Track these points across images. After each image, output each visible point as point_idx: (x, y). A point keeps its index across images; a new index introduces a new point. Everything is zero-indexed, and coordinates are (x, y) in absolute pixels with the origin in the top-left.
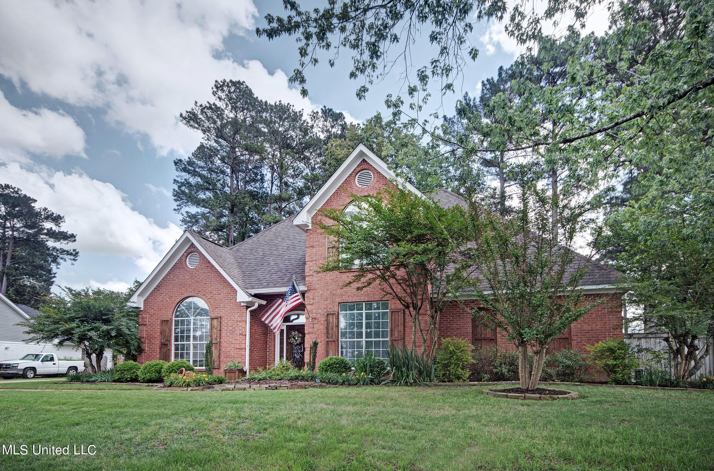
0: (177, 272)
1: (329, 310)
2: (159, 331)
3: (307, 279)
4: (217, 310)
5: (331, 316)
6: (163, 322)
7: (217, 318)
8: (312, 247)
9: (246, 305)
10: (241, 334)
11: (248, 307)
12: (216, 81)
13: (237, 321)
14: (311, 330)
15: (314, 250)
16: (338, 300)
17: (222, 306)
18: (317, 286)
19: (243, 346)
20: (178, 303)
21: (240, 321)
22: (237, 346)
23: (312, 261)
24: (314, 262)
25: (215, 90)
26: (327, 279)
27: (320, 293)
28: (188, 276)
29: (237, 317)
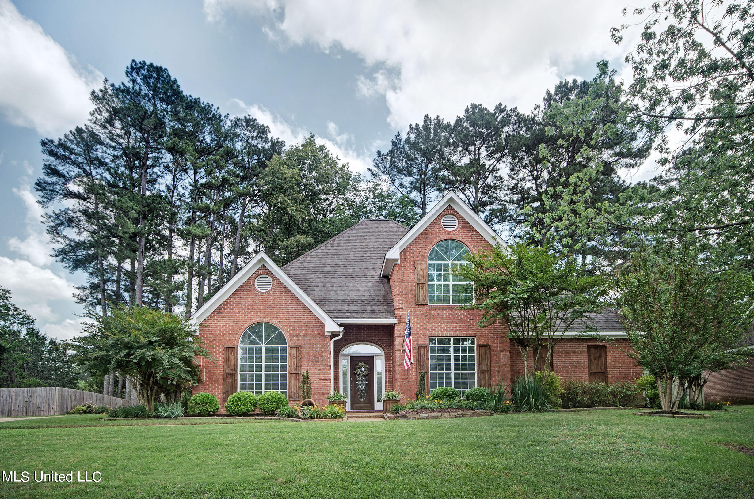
0: (244, 294)
1: (420, 343)
2: (221, 359)
3: (396, 312)
4: (295, 338)
5: (422, 349)
6: (227, 349)
7: (297, 347)
8: (401, 281)
9: (330, 334)
10: (326, 365)
11: (332, 337)
12: (133, 61)
13: (321, 351)
14: (402, 362)
15: (403, 284)
16: (428, 334)
17: (302, 334)
19: (328, 377)
20: (246, 329)
21: (324, 351)
23: (401, 295)
24: (403, 296)
25: (129, 70)
26: (417, 314)
28: (259, 299)
29: (319, 346)
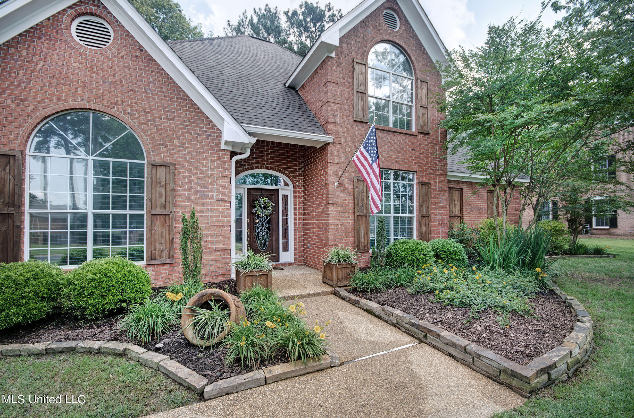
1: (358, 175)
3: (330, 127)
4: (163, 149)
5: (361, 183)
7: (166, 166)
8: (336, 83)
9: (230, 148)
10: (223, 200)
11: (233, 154)
13: (212, 175)
14: (336, 200)
15: (338, 89)
17: (176, 142)
18: (343, 140)
19: (226, 220)
20: (45, 118)
21: (218, 177)
22: (215, 221)
23: (336, 103)
24: (339, 105)
26: (355, 134)
27: (347, 149)
28: (79, 62)
29: (210, 167)
